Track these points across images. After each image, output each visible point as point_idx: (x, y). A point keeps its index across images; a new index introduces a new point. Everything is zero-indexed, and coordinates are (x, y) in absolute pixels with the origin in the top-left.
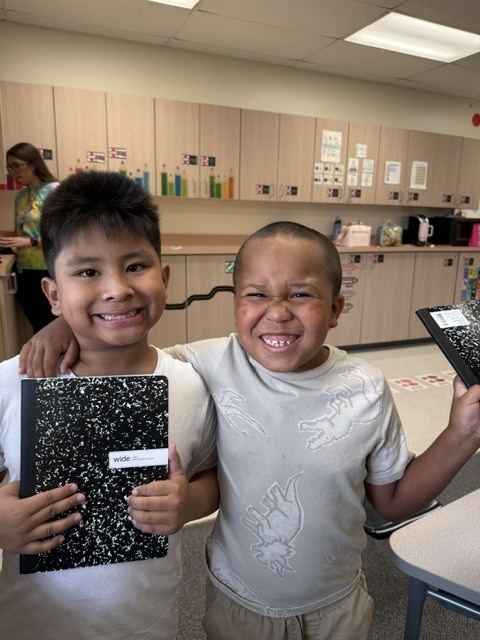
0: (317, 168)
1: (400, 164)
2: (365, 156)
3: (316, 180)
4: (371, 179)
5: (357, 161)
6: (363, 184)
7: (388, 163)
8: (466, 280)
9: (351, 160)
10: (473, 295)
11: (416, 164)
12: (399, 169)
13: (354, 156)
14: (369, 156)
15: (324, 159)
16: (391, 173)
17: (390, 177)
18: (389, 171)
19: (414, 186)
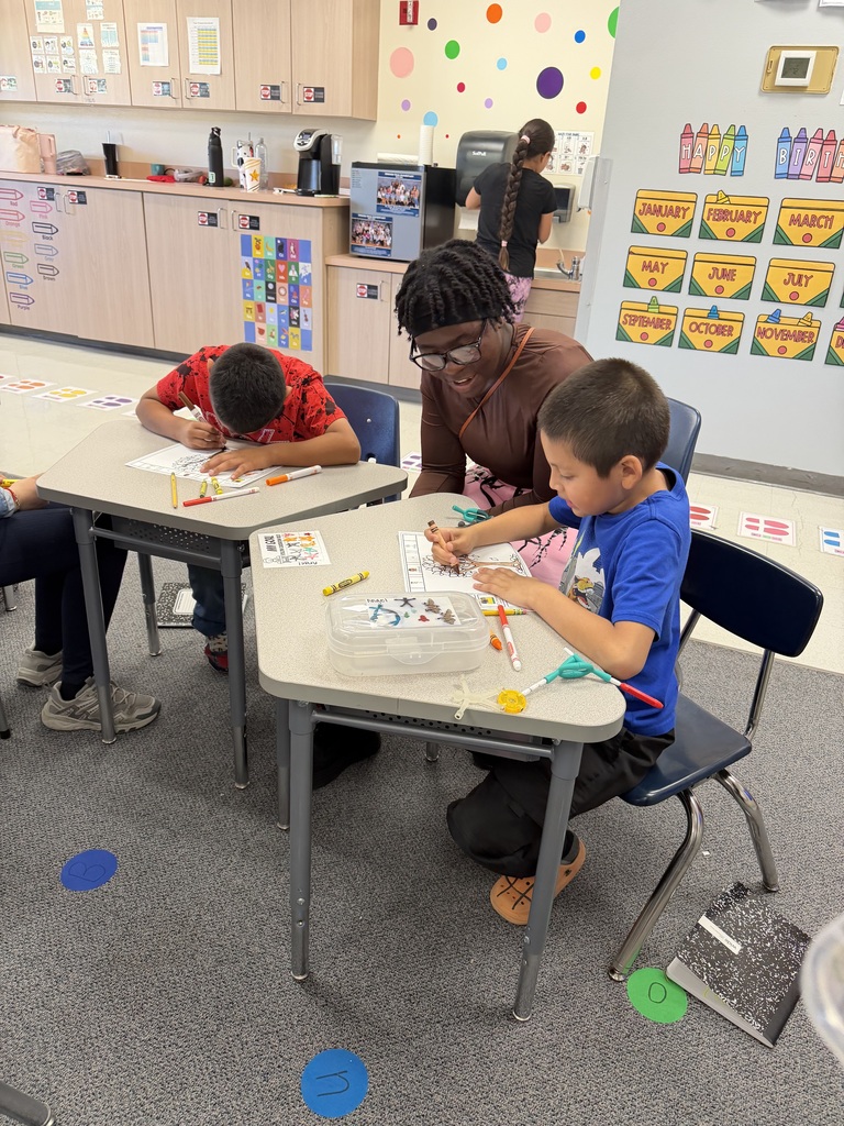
0: (35, 45)
1: (164, 26)
2: (101, 17)
3: (37, 64)
4: (117, 57)
5: (90, 29)
6: (107, 69)
7: (142, 26)
8: (249, 260)
9: (80, 29)
10: (271, 293)
11: (194, 24)
12: (163, 35)
13: (83, 19)
14: (109, 18)
15: (40, 29)
16: (150, 45)
17: (150, 53)
18: (145, 41)
19: (199, 68)
